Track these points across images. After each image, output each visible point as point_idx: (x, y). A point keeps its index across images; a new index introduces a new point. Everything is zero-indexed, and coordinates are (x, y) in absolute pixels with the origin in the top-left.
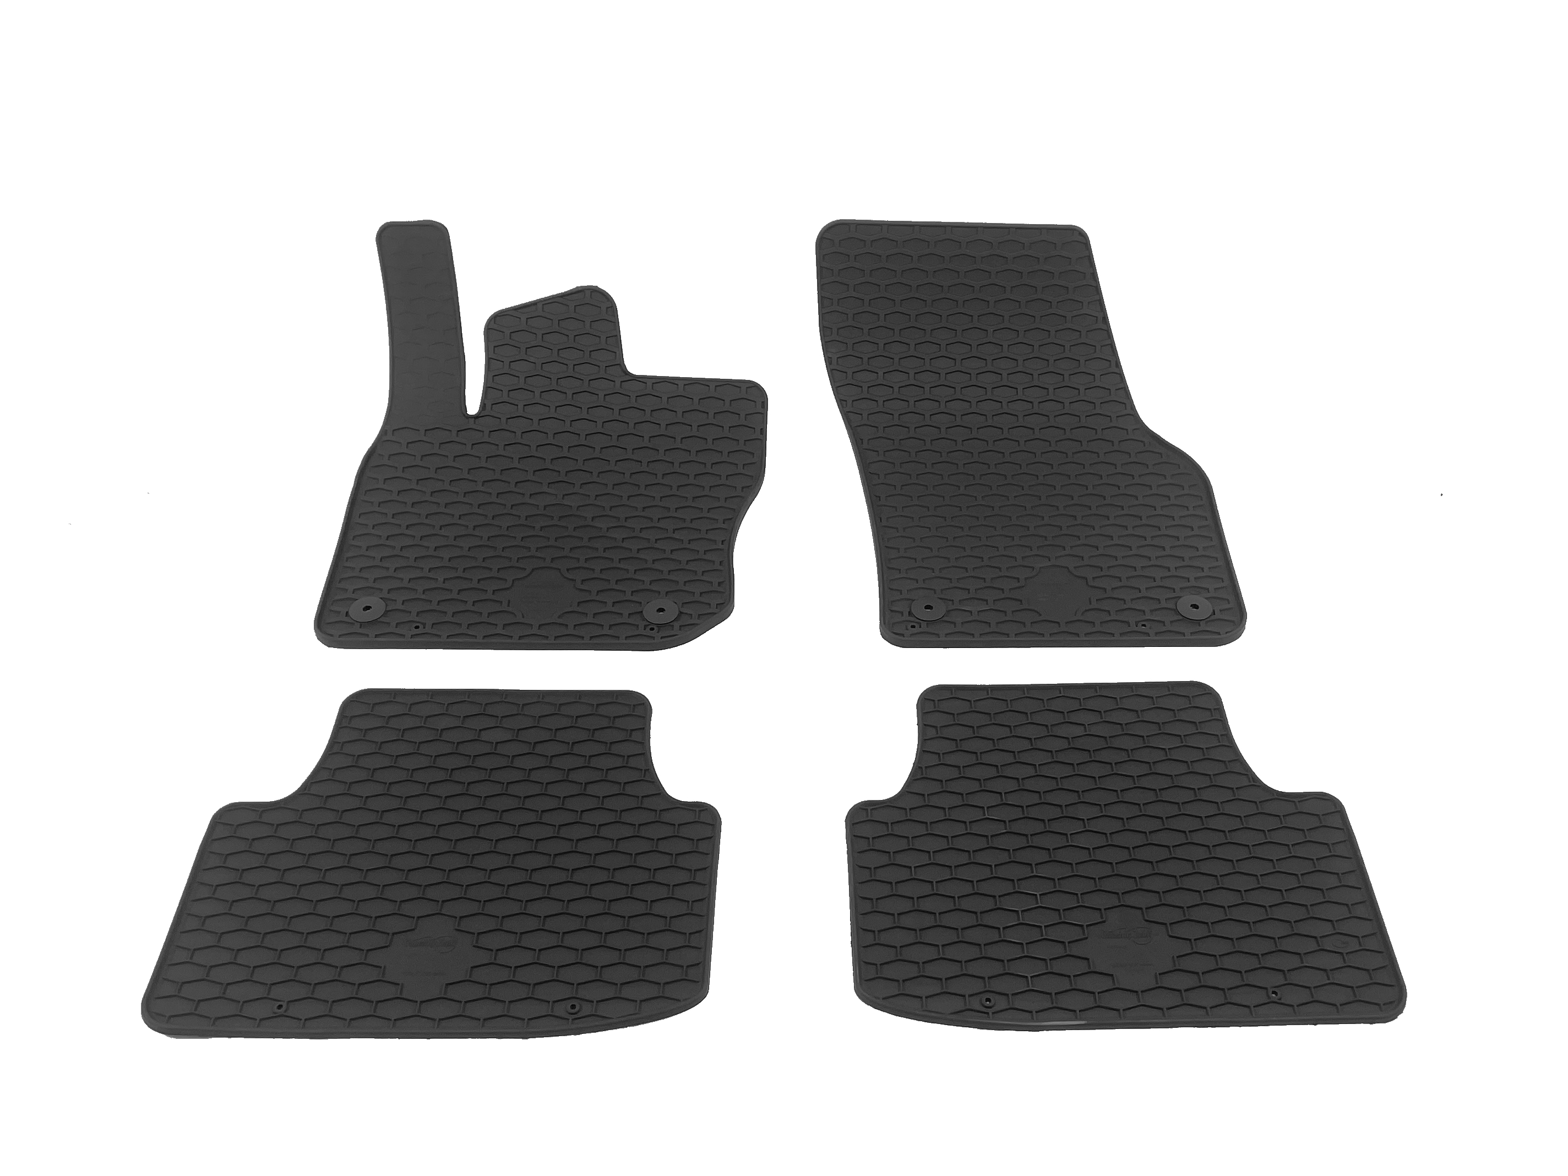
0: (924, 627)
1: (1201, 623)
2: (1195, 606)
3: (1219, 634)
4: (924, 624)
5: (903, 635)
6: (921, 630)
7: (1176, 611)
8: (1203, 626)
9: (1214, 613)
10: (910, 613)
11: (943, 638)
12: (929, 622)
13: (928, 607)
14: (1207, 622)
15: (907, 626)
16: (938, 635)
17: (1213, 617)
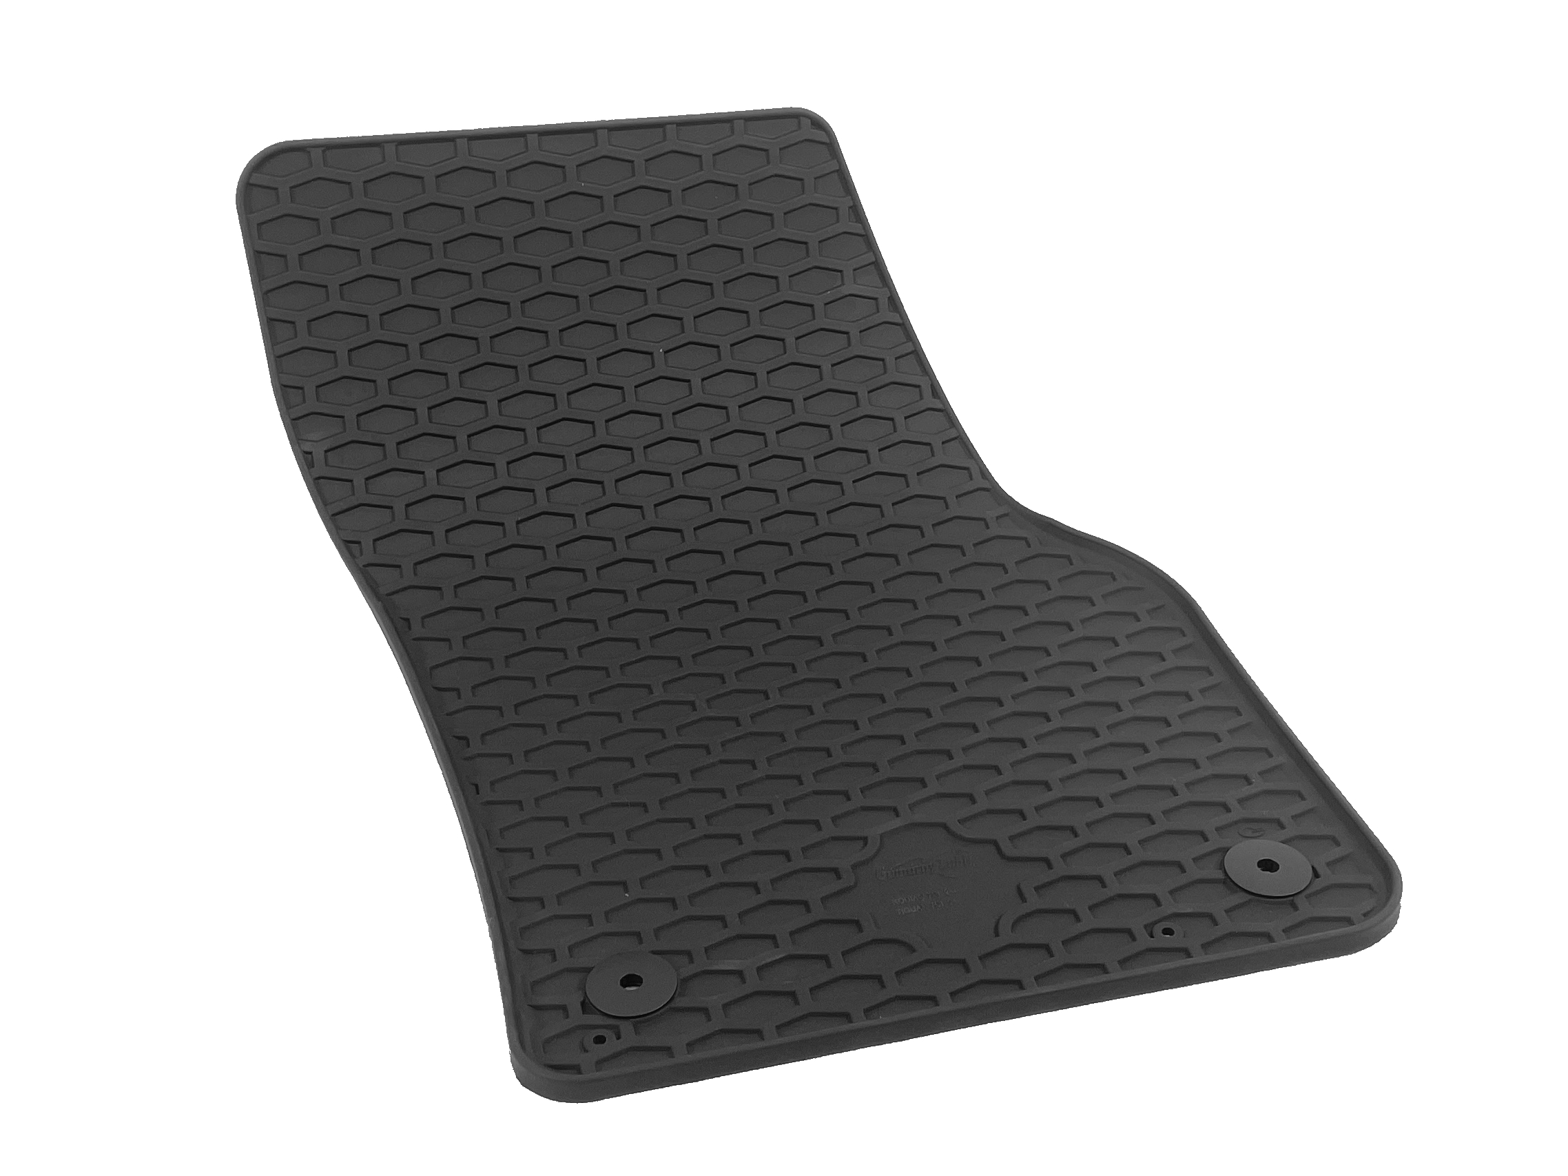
0: (629, 1037)
1: (1298, 900)
2: (1268, 865)
3: (1349, 921)
4: (626, 1028)
5: (576, 1069)
6: (620, 1045)
7: (1229, 883)
8: (1306, 909)
9: (1316, 874)
10: (586, 1006)
11: (682, 1057)
12: (639, 1021)
13: (631, 980)
14: (1308, 897)
15: (582, 1044)
16: (668, 1050)
17: (1319, 884)
